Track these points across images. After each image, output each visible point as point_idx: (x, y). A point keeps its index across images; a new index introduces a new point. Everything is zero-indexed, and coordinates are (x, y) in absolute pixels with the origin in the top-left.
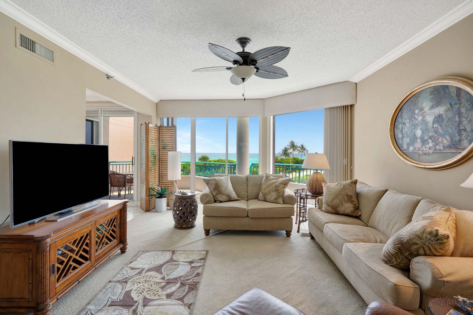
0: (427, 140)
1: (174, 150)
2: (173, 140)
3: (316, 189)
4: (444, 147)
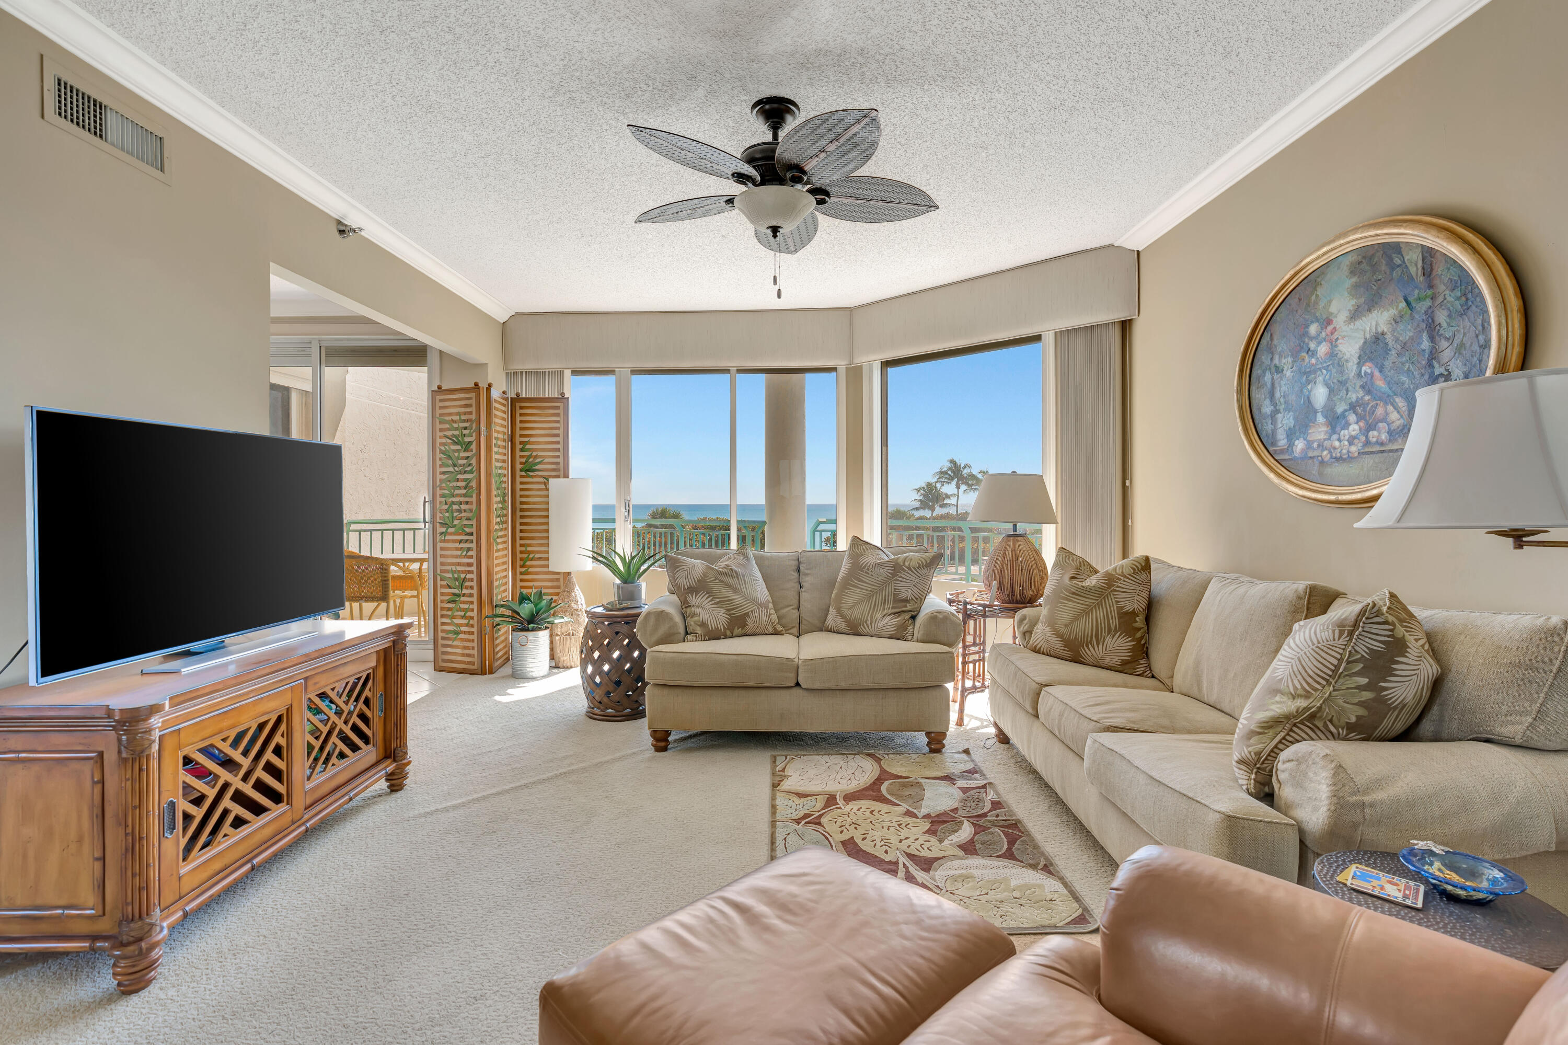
0: (1343, 415)
1: (562, 475)
2: (558, 443)
3: (1012, 587)
4: (1390, 432)
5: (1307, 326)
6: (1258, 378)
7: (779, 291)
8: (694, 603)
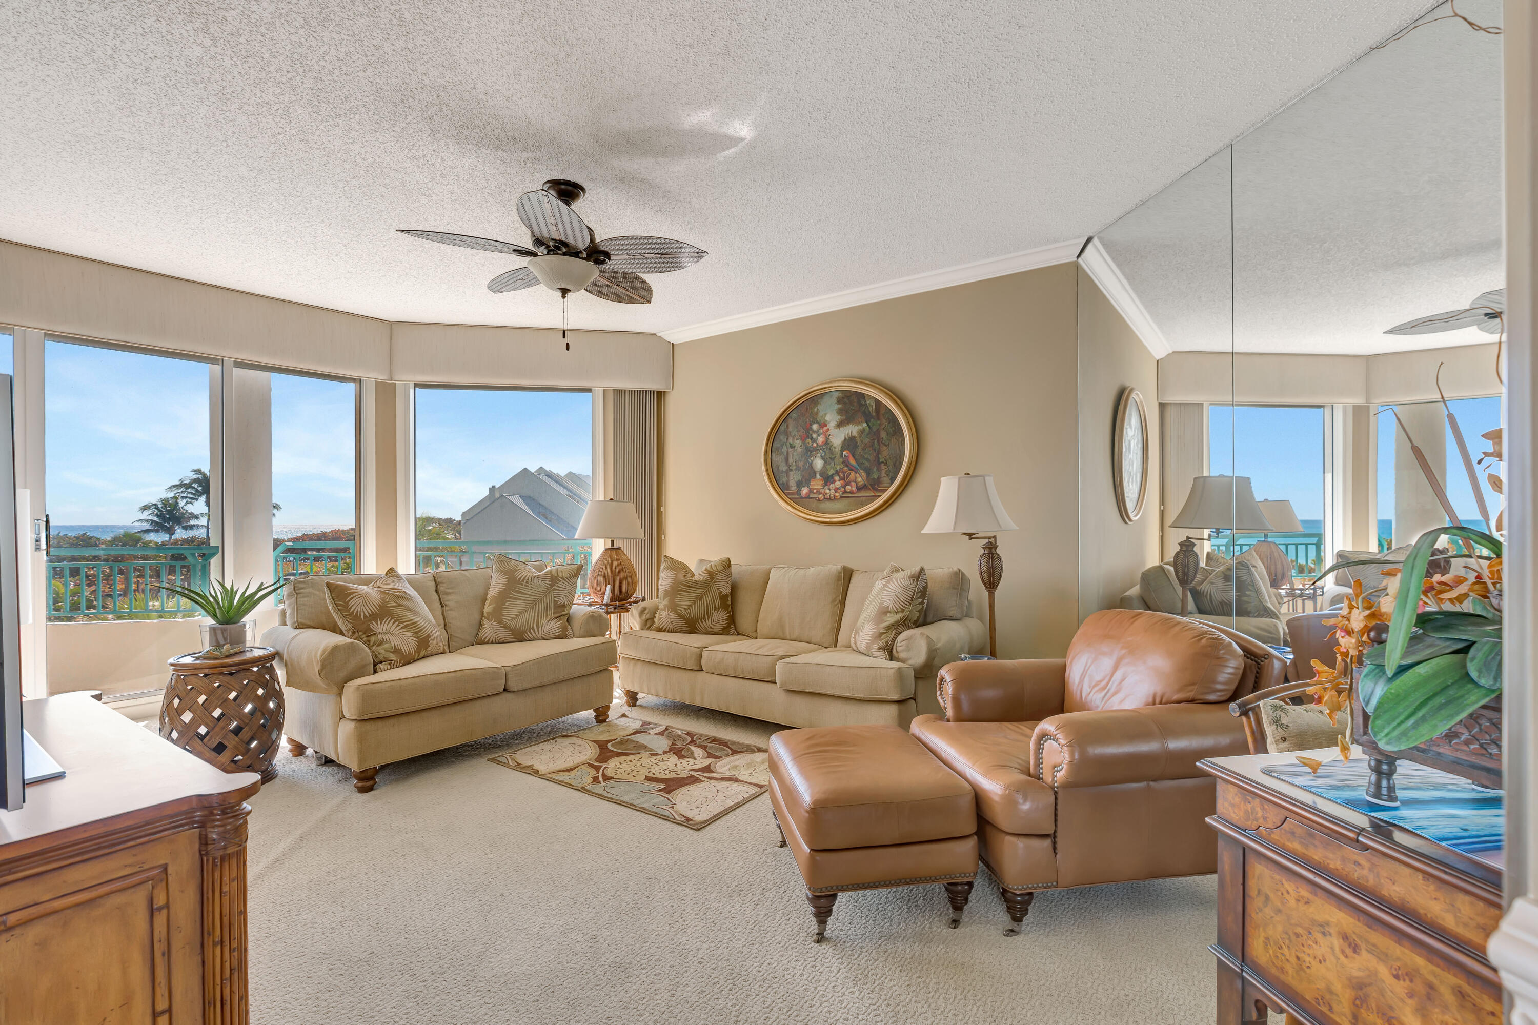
0: (832, 476)
4: (857, 487)
5: (811, 425)
6: (777, 449)
7: (568, 344)
8: (380, 630)
